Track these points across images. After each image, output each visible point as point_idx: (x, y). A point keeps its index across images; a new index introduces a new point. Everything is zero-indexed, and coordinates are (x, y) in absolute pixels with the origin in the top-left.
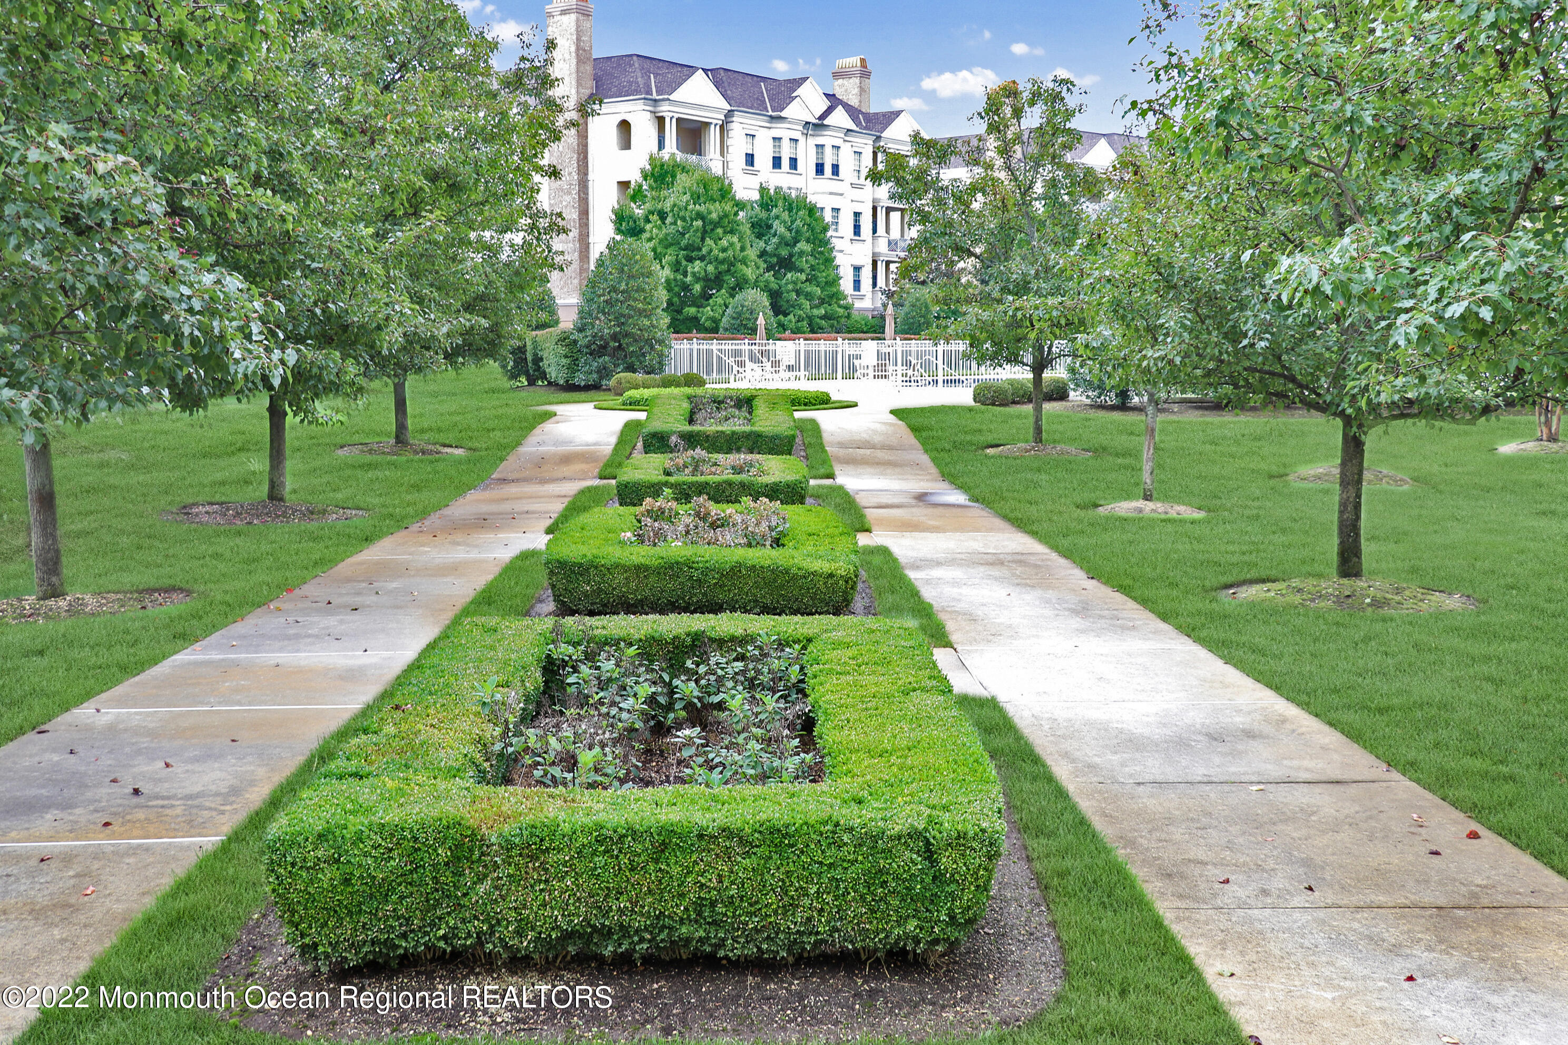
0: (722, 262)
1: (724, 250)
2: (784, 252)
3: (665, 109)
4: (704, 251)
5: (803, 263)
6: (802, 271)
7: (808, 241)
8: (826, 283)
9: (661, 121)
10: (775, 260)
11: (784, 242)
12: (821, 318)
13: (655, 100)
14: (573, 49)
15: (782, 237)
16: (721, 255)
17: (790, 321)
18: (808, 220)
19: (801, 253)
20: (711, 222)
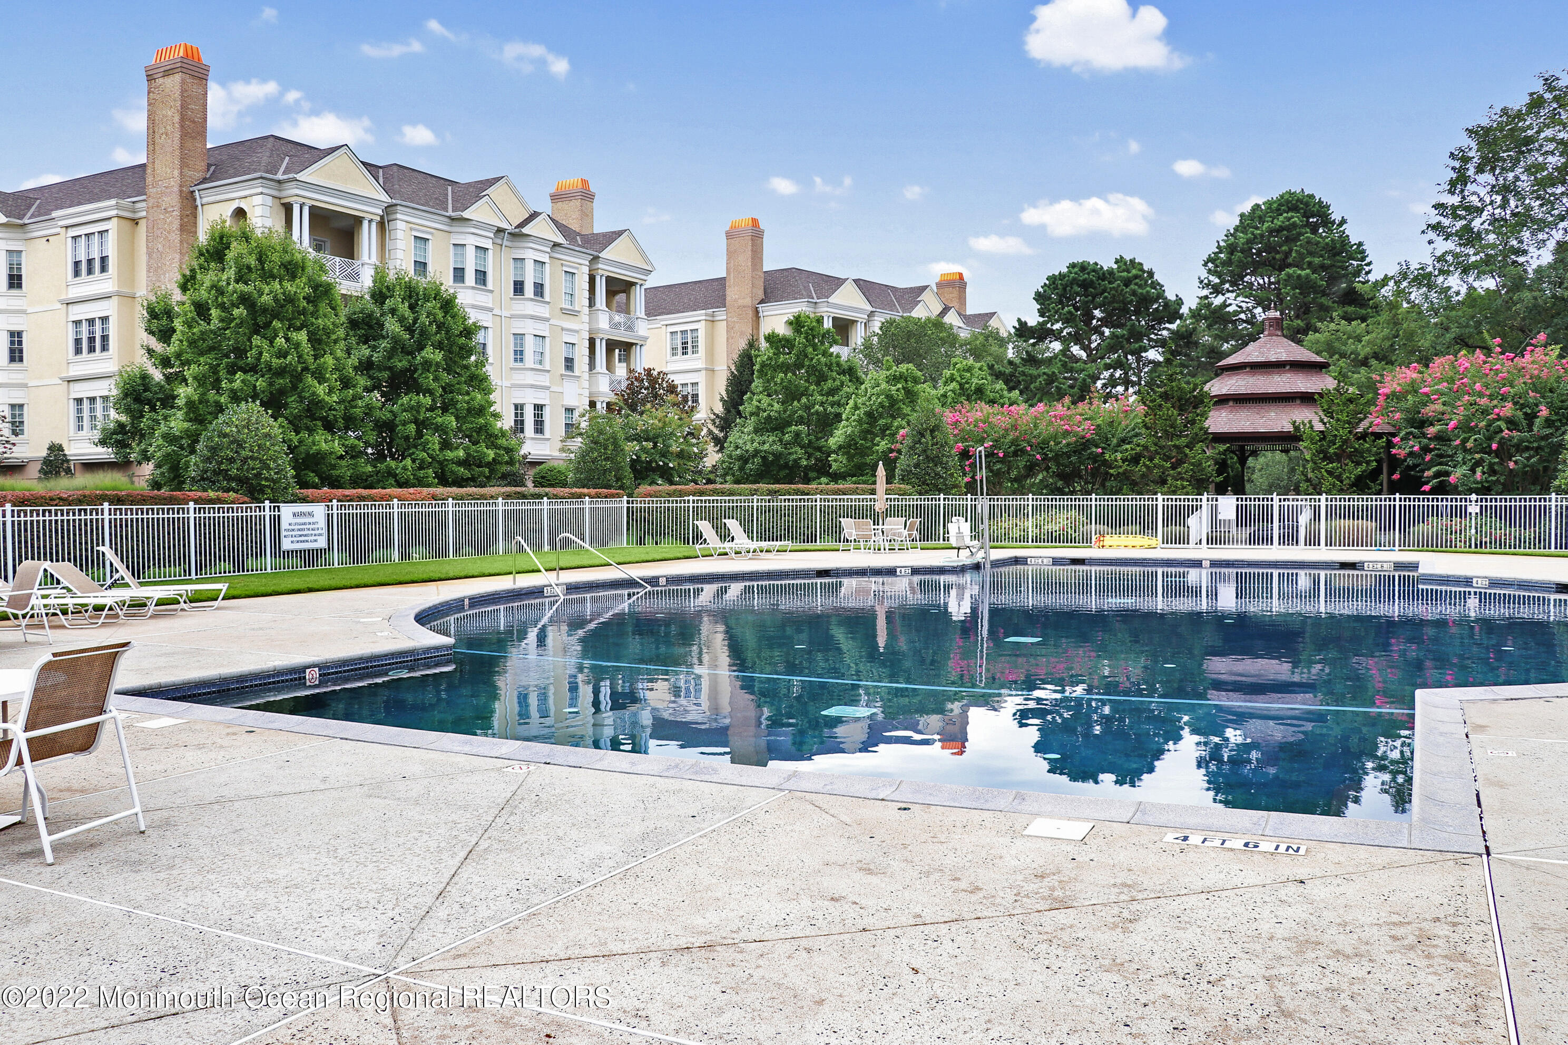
0: (281, 372)
1: (282, 354)
2: (400, 363)
3: (292, 193)
4: (251, 355)
5: (428, 380)
6: (430, 392)
7: (439, 346)
8: (469, 410)
9: (288, 208)
10: (386, 374)
11: (398, 347)
12: (460, 463)
13: (279, 182)
14: (177, 119)
15: (396, 340)
16: (276, 362)
17: (405, 468)
18: (440, 315)
19: (427, 364)
20: (265, 310)
